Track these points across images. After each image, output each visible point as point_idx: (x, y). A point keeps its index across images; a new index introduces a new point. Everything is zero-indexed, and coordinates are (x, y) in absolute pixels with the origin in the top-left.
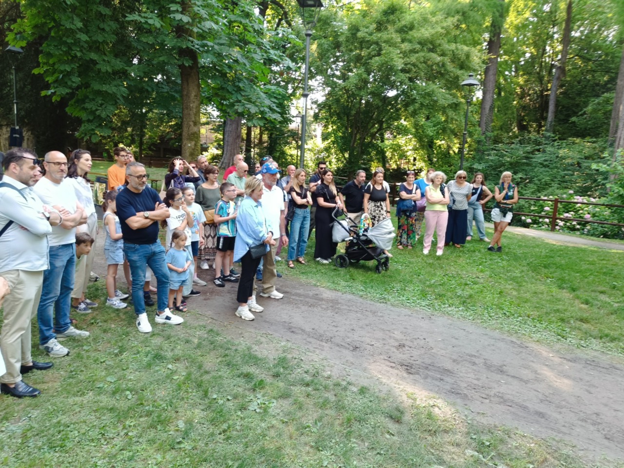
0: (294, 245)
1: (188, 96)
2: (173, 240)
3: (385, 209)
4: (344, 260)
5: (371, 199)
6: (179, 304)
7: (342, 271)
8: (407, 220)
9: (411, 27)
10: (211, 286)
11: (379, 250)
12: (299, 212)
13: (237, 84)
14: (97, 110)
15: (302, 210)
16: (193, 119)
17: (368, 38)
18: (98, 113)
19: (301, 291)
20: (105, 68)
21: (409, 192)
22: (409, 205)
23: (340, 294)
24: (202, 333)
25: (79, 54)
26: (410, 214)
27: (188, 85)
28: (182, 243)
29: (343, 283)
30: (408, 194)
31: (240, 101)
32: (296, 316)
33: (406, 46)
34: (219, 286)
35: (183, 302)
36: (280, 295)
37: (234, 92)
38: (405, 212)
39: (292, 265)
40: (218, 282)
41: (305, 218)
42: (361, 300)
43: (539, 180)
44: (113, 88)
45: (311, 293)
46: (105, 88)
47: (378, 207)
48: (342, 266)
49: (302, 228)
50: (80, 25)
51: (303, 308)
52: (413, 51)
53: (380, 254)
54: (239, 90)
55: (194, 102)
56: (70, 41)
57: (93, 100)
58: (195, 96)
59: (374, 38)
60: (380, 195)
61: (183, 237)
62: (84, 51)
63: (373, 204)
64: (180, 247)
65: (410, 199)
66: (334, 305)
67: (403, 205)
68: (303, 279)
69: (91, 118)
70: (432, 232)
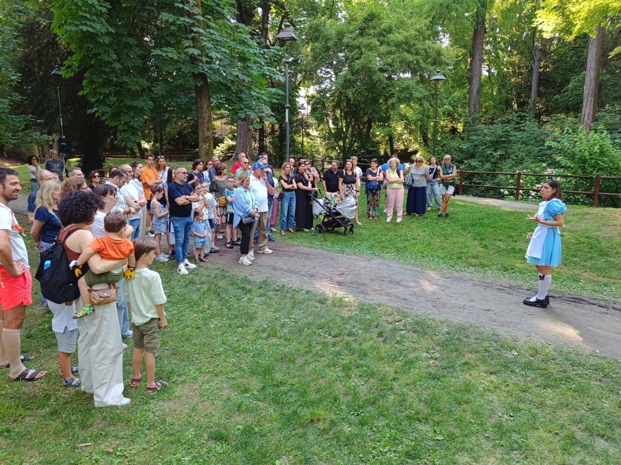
0: (285, 219)
1: (201, 108)
2: (194, 217)
3: (355, 189)
4: (322, 228)
5: (344, 182)
6: (202, 257)
7: (320, 236)
8: (373, 196)
9: (390, 31)
10: (224, 248)
11: (346, 220)
12: (287, 194)
13: (239, 95)
14: (130, 121)
15: (289, 193)
16: (207, 126)
17: (352, 43)
18: (131, 124)
19: (287, 249)
20: (135, 88)
21: (375, 175)
22: (374, 185)
23: (313, 249)
24: (218, 272)
25: (115, 80)
26: (376, 192)
27: (201, 99)
28: (201, 218)
29: (318, 243)
30: (373, 176)
31: (242, 109)
32: (280, 263)
33: (383, 49)
34: (230, 248)
35: (204, 257)
36: (271, 251)
37: (237, 102)
38: (371, 190)
39: (284, 234)
40: (228, 245)
41: (291, 199)
42: (327, 252)
43: (517, 156)
44: (142, 103)
45: (293, 250)
46: (136, 103)
47: (350, 188)
48: (320, 232)
49: (289, 206)
50: (115, 57)
51: (285, 258)
52: (390, 53)
53: (347, 222)
54: (241, 99)
55: (206, 112)
56: (107, 70)
57: (127, 113)
58: (207, 108)
59: (356, 43)
60: (351, 179)
61: (201, 214)
62: (118, 76)
63: (345, 185)
64: (200, 220)
65: (375, 180)
66: (307, 256)
67: (370, 185)
68: (290, 242)
69: (126, 128)
70: (392, 204)
